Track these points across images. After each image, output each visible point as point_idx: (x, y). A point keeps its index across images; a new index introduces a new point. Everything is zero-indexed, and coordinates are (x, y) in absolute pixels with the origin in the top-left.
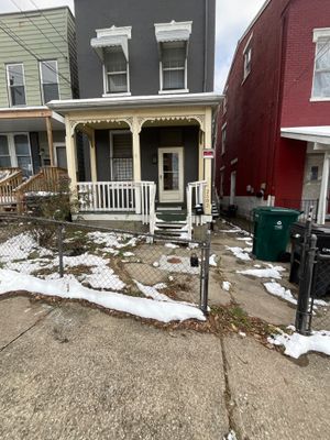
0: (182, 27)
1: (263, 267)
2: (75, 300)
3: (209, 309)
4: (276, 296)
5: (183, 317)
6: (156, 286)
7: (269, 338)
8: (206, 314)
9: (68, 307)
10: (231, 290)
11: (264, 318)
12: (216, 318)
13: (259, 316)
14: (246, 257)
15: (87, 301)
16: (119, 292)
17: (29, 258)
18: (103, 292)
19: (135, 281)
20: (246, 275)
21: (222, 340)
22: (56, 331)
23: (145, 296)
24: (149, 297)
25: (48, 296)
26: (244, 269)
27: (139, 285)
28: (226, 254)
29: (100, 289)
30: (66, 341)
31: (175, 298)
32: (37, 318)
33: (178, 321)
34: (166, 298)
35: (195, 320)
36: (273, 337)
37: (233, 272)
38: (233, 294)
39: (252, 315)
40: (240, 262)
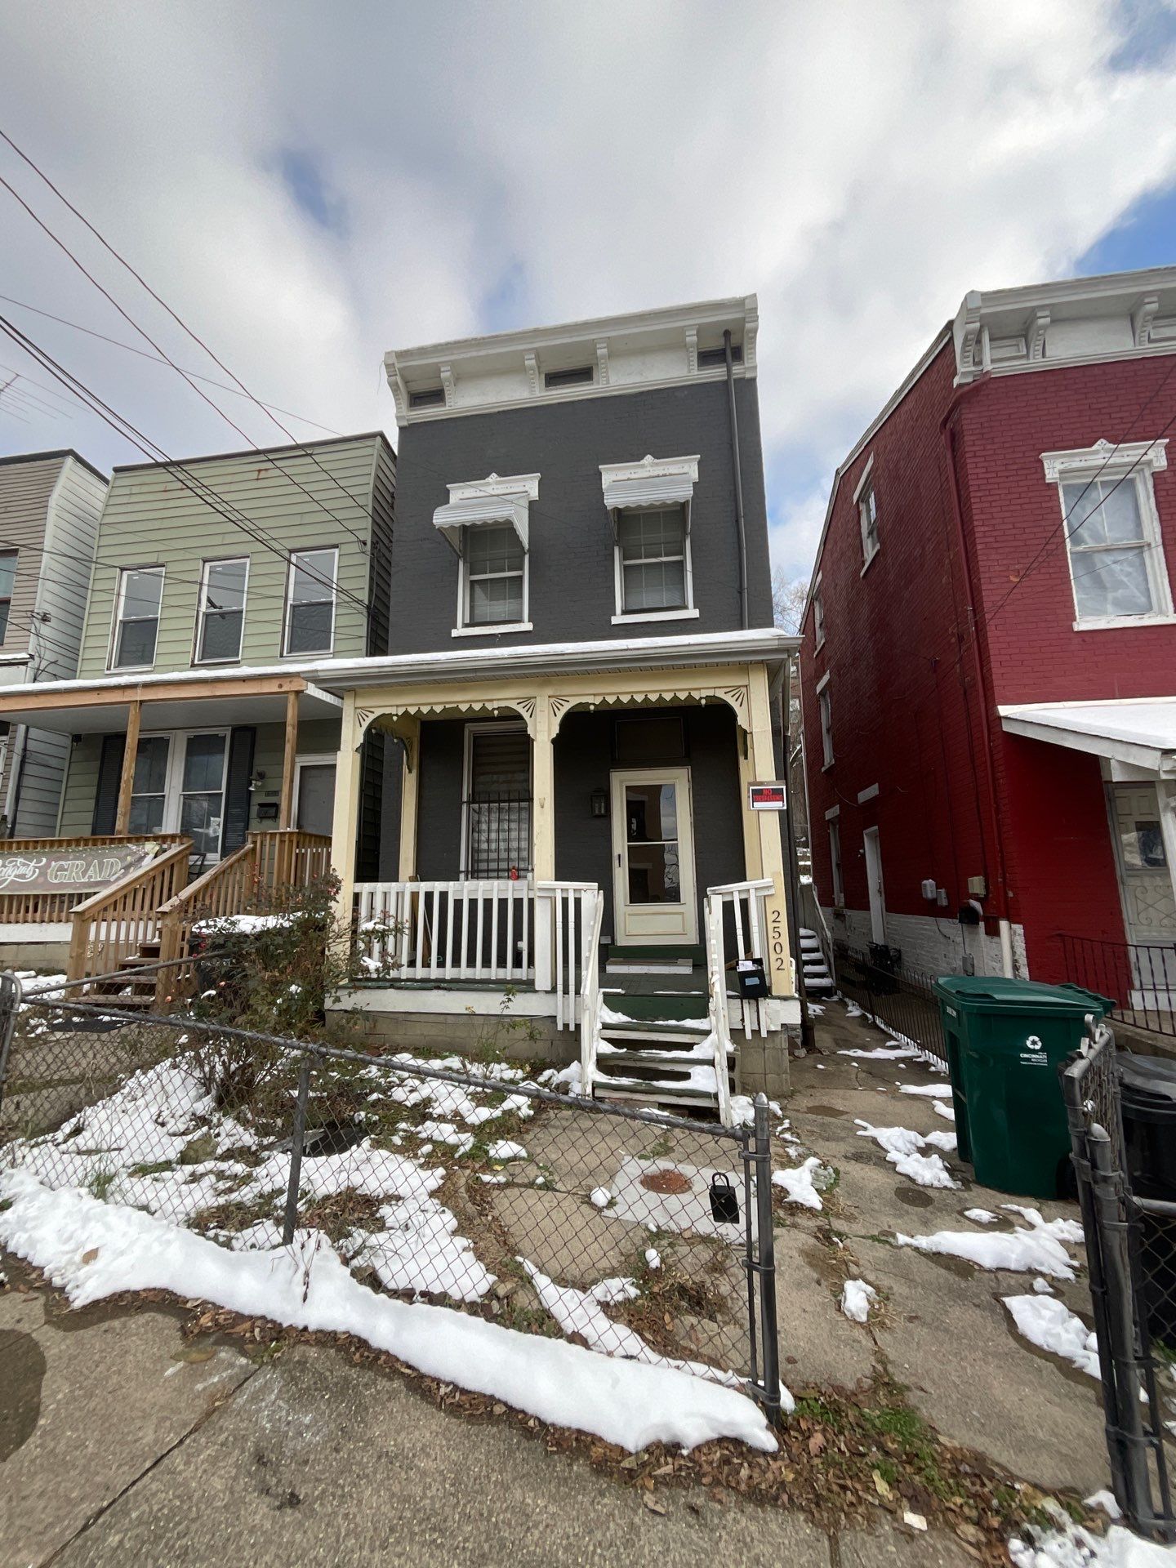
0: (673, 469)
1: (1004, 1223)
2: (327, 1339)
3: (787, 1400)
4: (1051, 1356)
5: (693, 1432)
6: (598, 1291)
7: (1016, 1544)
8: (776, 1420)
9: (302, 1363)
10: (876, 1320)
11: (999, 1453)
12: (817, 1440)
13: (981, 1444)
14: (931, 1172)
15: (362, 1343)
16: (473, 1309)
17: (184, 1159)
18: (421, 1307)
19: (530, 1267)
20: (937, 1257)
21: (834, 1541)
22: (260, 1459)
23: (557, 1332)
24: (576, 1338)
25: (239, 1317)
26: (928, 1227)
27: (542, 1281)
28: (858, 1157)
29: (407, 1295)
30: (293, 1501)
31: (667, 1346)
32: (202, 1404)
33: (672, 1449)
34: (634, 1344)
35: (733, 1446)
36: (1029, 1540)
37: (884, 1238)
38: (883, 1338)
39: (955, 1436)
40: (913, 1195)
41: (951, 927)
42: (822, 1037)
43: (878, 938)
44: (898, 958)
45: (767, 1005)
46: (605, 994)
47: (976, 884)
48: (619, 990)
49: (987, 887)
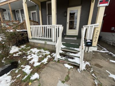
46: (62, 43)
48: (65, 43)
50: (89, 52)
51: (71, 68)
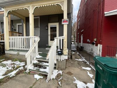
41: (90, 45)
42: (73, 57)
43: (81, 46)
44: (83, 48)
45: (62, 56)
46: (39, 53)
47: (95, 40)
48: (41, 53)
49: (97, 40)
50: (61, 60)
51: (41, 79)
